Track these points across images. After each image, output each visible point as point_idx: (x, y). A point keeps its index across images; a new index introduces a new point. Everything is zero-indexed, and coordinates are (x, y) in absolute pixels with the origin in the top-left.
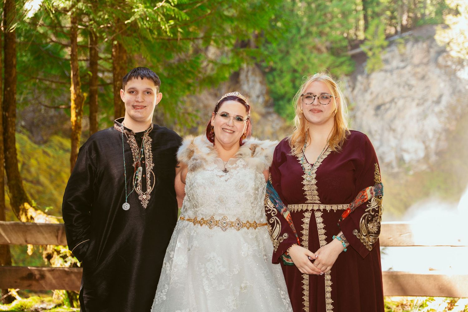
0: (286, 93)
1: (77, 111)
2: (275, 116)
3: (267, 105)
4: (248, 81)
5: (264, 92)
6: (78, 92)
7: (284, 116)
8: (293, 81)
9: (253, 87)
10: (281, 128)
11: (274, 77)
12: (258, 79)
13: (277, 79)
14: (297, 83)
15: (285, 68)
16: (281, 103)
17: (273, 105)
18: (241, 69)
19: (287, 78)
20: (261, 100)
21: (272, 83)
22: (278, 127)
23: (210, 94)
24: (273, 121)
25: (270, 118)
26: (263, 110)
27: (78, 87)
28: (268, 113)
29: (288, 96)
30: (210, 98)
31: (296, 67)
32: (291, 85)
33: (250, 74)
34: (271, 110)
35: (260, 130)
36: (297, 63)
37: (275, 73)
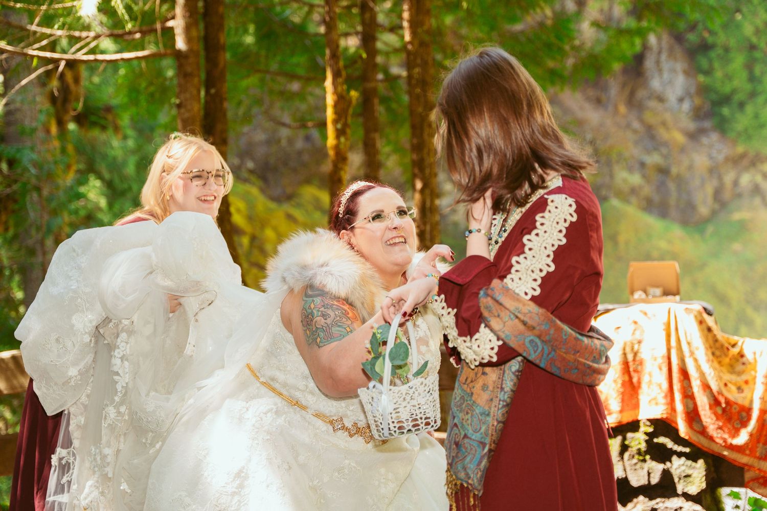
0: (734, 91)
1: (339, 126)
2: (714, 137)
3: (698, 114)
4: (660, 71)
5: (693, 90)
6: (339, 89)
7: (732, 135)
8: (749, 66)
9: (670, 82)
10: (727, 159)
11: (710, 61)
12: (680, 66)
13: (716, 65)
14: (757, 70)
15: (732, 43)
16: (726, 111)
17: (709, 115)
18: (645, 47)
19: (738, 61)
20: (686, 106)
21: (708, 73)
22: (721, 158)
23: (588, 99)
24: (711, 146)
25: (705, 140)
26: (691, 126)
27: (340, 80)
28: (702, 131)
29: (738, 97)
30: (587, 106)
31: (754, 40)
32: (744, 75)
33: (664, 57)
34: (707, 124)
35: (686, 162)
36: (757, 32)
37: (713, 54)
